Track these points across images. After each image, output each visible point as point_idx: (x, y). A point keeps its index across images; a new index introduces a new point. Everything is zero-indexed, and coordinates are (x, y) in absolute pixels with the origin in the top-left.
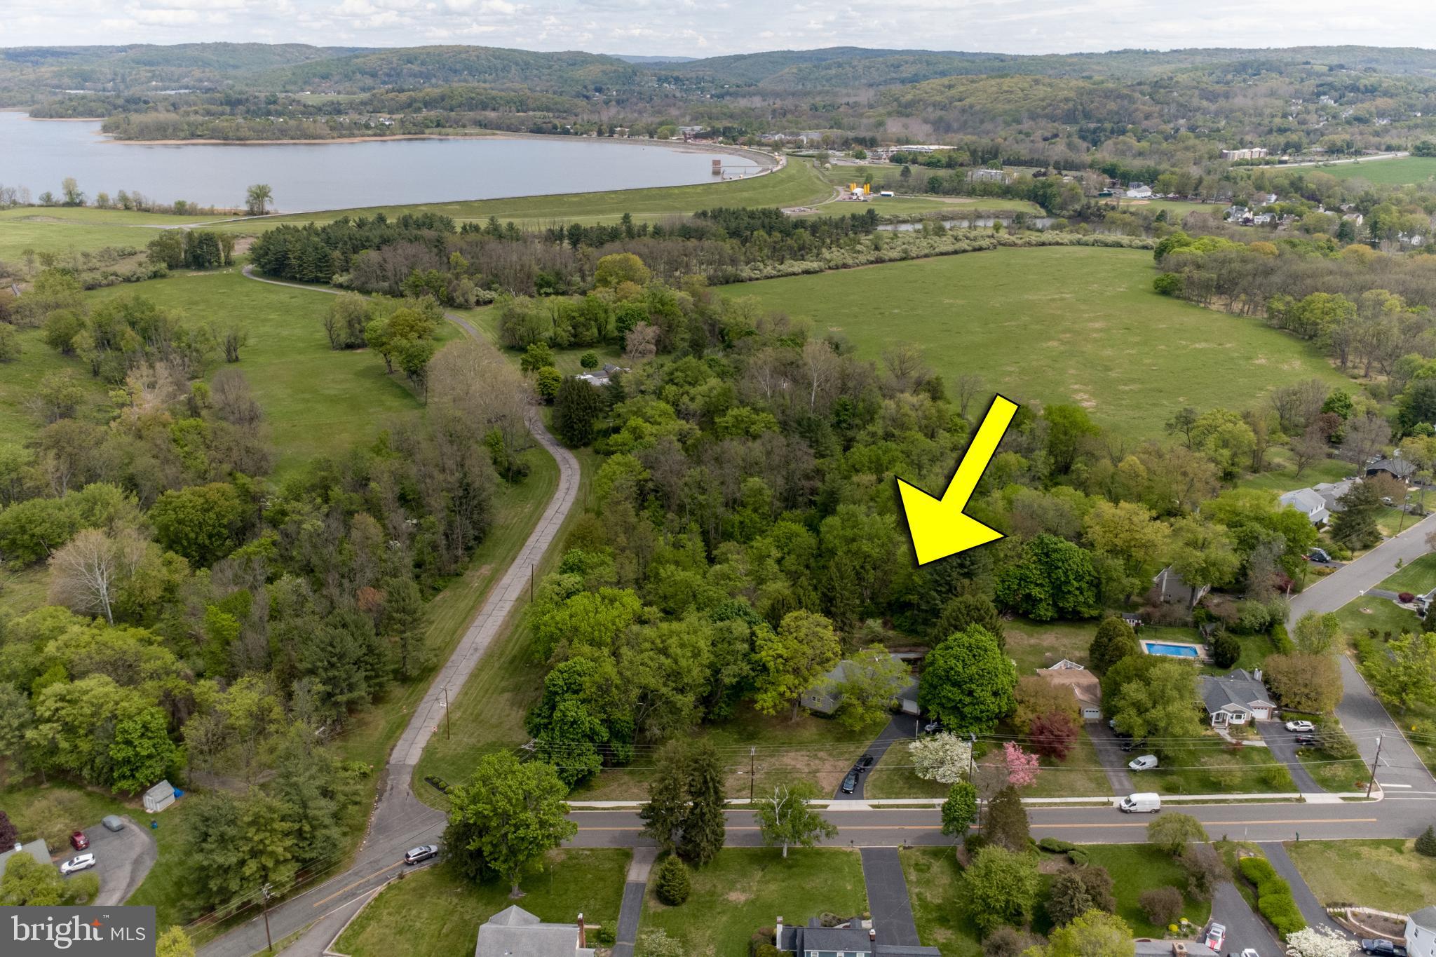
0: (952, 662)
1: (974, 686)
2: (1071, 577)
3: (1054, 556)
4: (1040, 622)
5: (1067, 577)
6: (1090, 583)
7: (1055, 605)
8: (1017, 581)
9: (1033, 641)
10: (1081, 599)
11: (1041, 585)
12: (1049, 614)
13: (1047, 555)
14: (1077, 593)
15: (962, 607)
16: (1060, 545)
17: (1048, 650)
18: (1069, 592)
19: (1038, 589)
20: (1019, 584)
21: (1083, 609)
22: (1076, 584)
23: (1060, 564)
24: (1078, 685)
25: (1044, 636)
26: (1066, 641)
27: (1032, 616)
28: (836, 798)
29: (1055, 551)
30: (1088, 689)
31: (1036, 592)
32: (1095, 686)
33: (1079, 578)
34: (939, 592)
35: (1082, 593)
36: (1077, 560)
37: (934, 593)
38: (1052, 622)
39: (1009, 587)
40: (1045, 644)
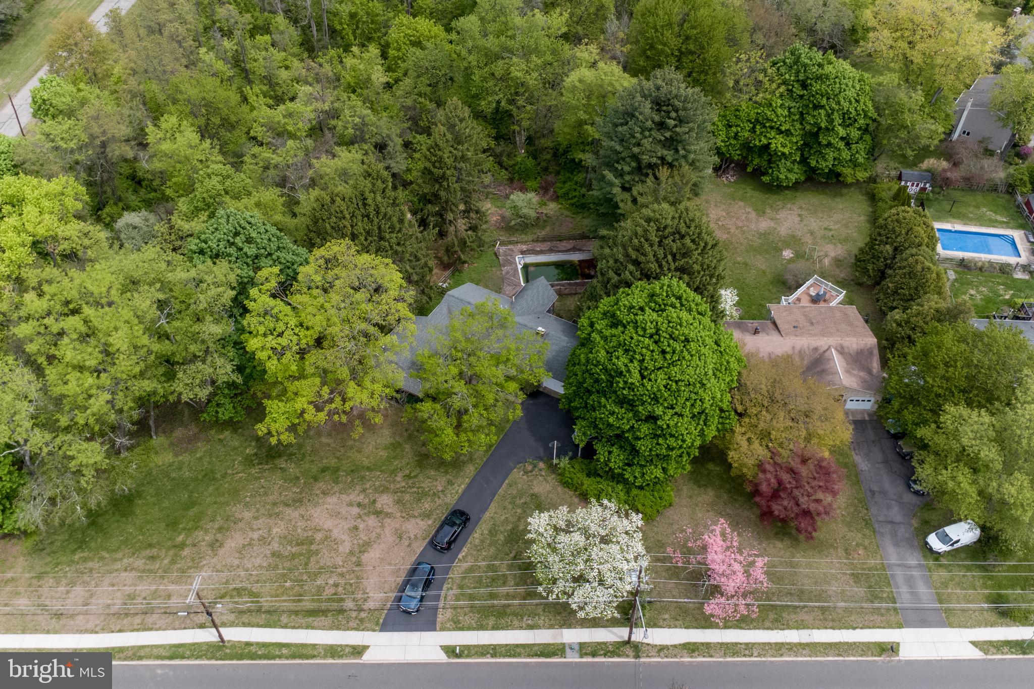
0: (621, 361)
1: (659, 411)
2: (837, 120)
3: (817, 87)
4: (775, 188)
5: (831, 121)
6: (865, 130)
7: (804, 161)
8: (749, 126)
9: (764, 224)
10: (846, 155)
11: (788, 133)
12: (793, 177)
13: (804, 86)
14: (841, 145)
15: (652, 228)
16: (828, 69)
17: (787, 245)
18: (829, 145)
19: (780, 139)
20: (753, 130)
21: (847, 171)
22: (842, 132)
23: (824, 102)
24: (841, 351)
25: (782, 214)
26: (814, 223)
27: (766, 179)
28: (386, 626)
29: (819, 78)
30: (856, 359)
31: (778, 143)
32: (870, 352)
33: (848, 121)
34: (620, 174)
35: (848, 144)
36: (851, 93)
37: (610, 176)
38: (796, 186)
39: (736, 137)
40: (783, 230)
